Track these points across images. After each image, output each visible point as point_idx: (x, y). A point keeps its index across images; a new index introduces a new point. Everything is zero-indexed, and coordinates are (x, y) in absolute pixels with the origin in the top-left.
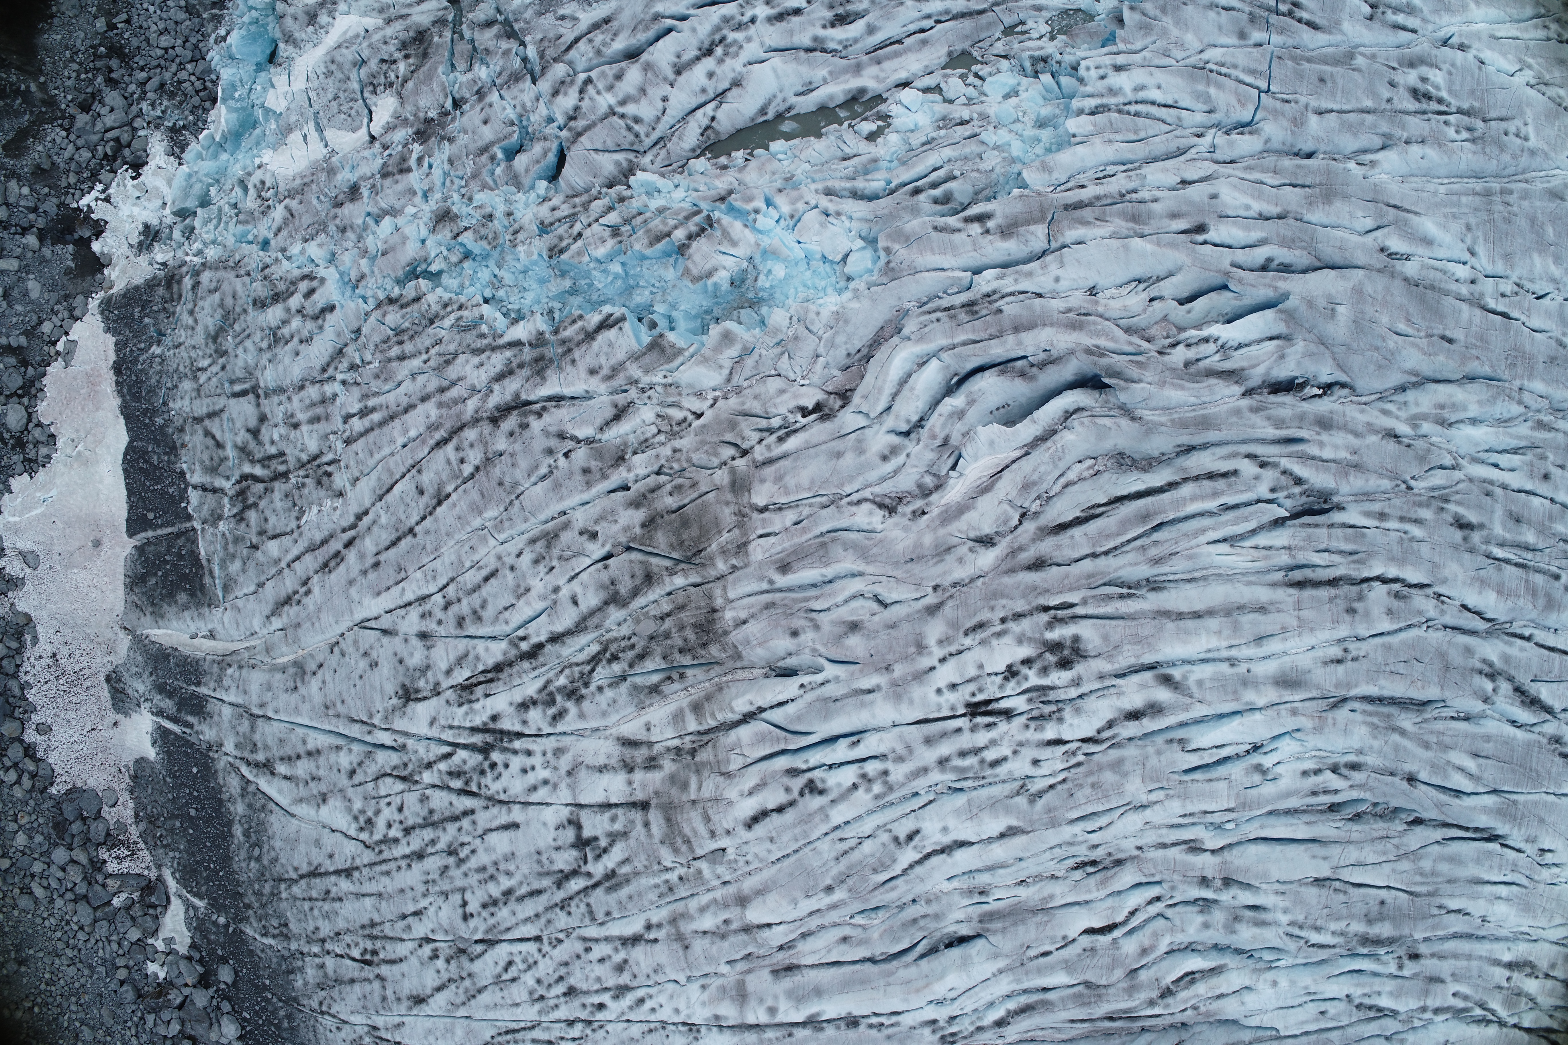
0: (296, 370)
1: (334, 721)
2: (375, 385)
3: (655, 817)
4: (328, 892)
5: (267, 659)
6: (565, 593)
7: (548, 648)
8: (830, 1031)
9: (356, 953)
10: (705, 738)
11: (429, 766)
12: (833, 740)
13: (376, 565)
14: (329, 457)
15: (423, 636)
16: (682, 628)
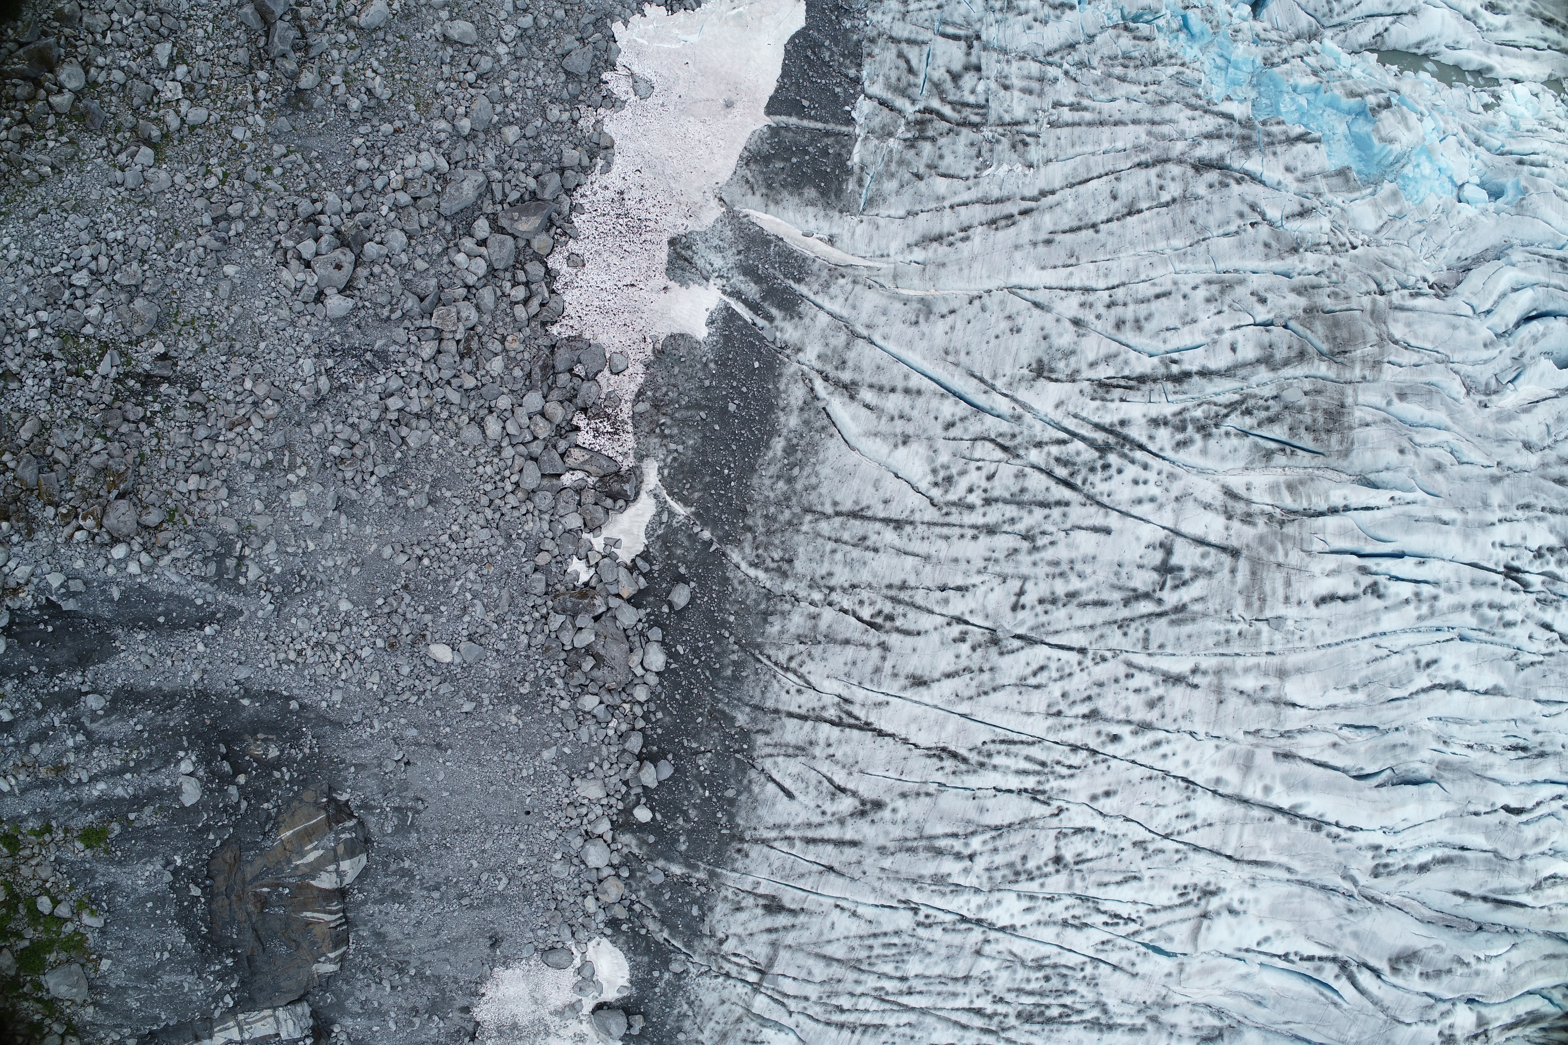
0: (1024, 41)
1: (951, 368)
2: (1092, 89)
3: (1243, 566)
4: (864, 538)
5: (889, 285)
6: (1228, 336)
7: (1196, 379)
8: (1300, 827)
9: (866, 613)
10: (1292, 517)
11: (1039, 445)
12: (1400, 555)
13: (1048, 242)
14: (1032, 129)
15: (1076, 322)
16: (1314, 409)
